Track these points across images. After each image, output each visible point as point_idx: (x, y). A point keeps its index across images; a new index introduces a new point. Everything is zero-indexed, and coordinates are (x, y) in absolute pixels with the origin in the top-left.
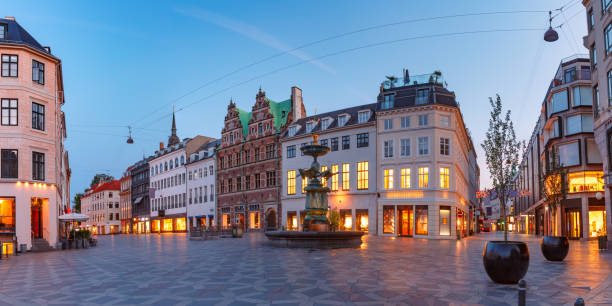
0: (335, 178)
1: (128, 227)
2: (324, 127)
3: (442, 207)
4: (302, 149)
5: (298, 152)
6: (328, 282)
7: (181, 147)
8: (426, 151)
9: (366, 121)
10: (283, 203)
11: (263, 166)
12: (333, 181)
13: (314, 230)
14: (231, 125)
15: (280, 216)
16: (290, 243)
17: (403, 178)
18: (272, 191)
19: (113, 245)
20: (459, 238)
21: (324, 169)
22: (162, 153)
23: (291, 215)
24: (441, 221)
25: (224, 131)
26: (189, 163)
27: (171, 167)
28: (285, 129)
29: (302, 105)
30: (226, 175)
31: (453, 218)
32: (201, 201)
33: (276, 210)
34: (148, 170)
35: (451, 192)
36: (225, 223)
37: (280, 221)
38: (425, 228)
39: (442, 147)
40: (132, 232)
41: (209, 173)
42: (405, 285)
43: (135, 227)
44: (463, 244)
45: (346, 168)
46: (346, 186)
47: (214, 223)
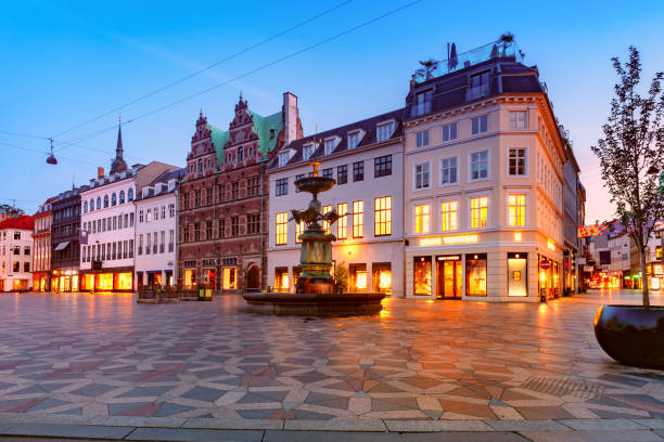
0: (343, 222)
1: (43, 282)
2: (328, 151)
3: (511, 255)
4: (297, 183)
5: (292, 187)
6: (330, 363)
7: (129, 176)
8: (484, 174)
9: (388, 137)
10: (270, 256)
11: (242, 206)
12: (340, 225)
13: (313, 292)
14: (201, 149)
15: (265, 273)
16: (278, 309)
17: (445, 217)
18: (255, 241)
19: (17, 307)
20: (543, 300)
21: (326, 210)
22: (102, 182)
23: (280, 272)
24: (510, 275)
25: (190, 157)
26: (140, 198)
27: (114, 203)
28: (273, 155)
29: (298, 120)
30: (191, 218)
31: (533, 270)
32: (155, 252)
33: (259, 265)
34: (80, 205)
35: (529, 232)
36: (188, 281)
37: (264, 279)
38: (482, 287)
39: (512, 162)
40: (49, 289)
41: (167, 214)
42: (454, 367)
43: (55, 283)
44: (551, 309)
45: (359, 207)
46: (359, 231)
47: (172, 281)
